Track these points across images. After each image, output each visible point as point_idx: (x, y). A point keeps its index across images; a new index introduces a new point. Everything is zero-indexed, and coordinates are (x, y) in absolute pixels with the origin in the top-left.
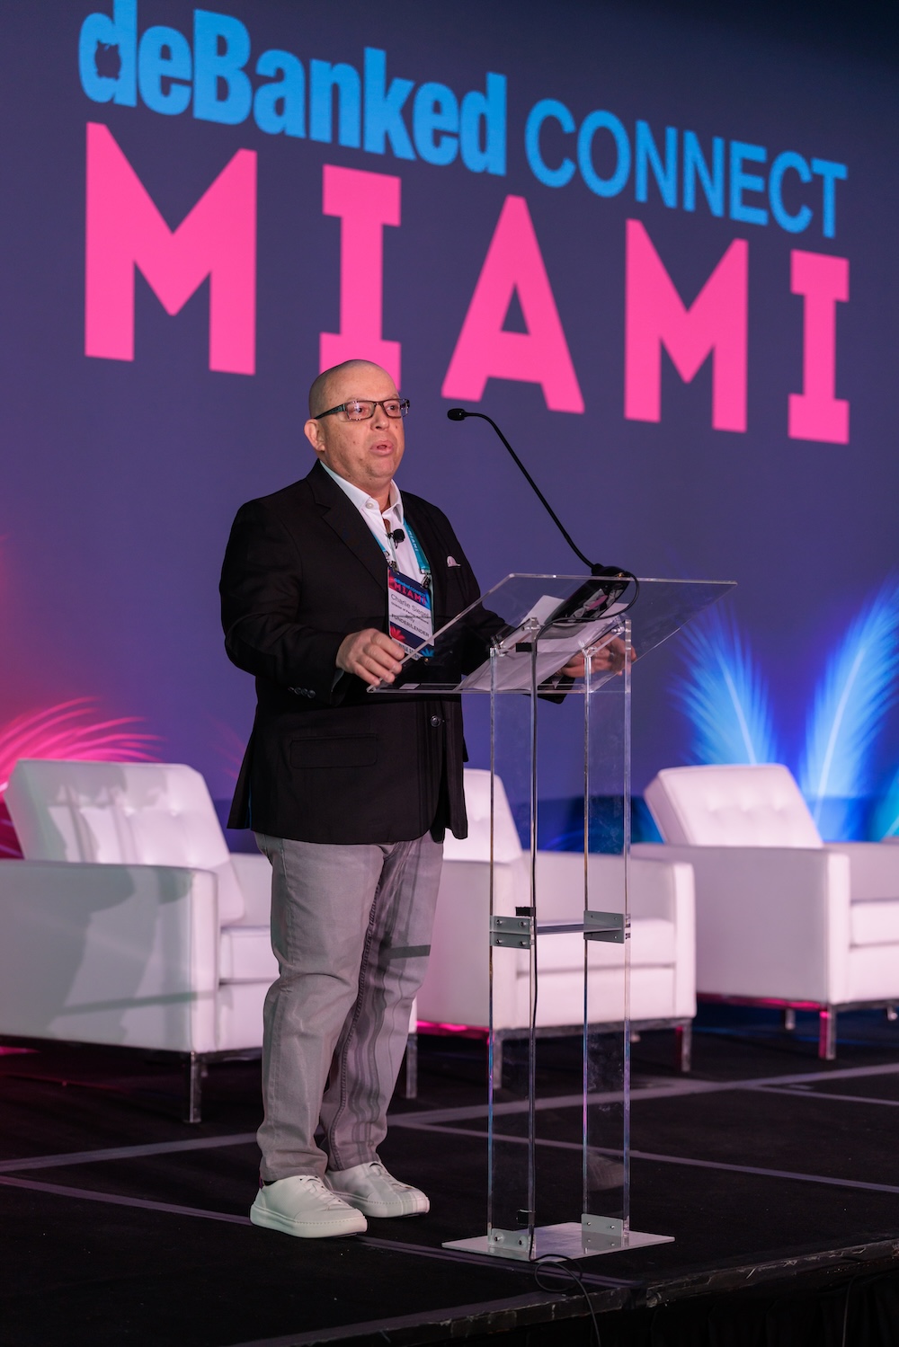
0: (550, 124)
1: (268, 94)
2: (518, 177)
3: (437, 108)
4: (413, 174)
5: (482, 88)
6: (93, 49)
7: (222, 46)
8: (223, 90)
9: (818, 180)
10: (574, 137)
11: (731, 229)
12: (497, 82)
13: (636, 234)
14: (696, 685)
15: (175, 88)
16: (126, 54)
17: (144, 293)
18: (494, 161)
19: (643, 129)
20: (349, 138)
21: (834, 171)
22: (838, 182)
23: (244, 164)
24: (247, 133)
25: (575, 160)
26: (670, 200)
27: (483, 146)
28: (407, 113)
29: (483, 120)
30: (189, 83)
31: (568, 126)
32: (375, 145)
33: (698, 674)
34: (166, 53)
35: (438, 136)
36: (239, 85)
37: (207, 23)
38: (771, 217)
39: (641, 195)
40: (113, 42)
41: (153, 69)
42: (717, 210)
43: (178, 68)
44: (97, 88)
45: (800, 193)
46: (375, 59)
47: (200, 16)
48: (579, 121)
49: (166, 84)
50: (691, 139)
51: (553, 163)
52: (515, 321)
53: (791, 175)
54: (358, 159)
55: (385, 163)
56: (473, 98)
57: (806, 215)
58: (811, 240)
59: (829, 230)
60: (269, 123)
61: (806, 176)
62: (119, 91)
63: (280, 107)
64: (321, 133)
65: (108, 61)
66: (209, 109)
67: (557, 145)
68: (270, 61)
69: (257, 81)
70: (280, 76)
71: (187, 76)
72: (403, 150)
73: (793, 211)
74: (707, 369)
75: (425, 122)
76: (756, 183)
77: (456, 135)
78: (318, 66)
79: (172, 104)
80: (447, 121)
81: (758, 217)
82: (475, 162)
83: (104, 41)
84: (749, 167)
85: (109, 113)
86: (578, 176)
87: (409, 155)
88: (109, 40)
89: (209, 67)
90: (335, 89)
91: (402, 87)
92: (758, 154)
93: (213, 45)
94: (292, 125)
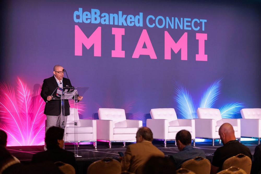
0: (151, 19)
1: (103, 19)
2: (145, 27)
3: (131, 18)
4: (127, 28)
5: (139, 15)
6: (76, 15)
7: (96, 13)
8: (96, 19)
9: (201, 23)
10: (155, 20)
11: (184, 31)
12: (141, 14)
13: (166, 33)
14: (178, 97)
15: (88, 19)
16: (81, 16)
17: (83, 46)
18: (141, 25)
19: (167, 18)
20: (116, 24)
21: (204, 21)
22: (205, 22)
23: (99, 29)
24: (100, 24)
25: (155, 23)
26: (173, 27)
27: (139, 23)
28: (126, 19)
29: (139, 19)
30: (91, 19)
31: (154, 18)
32: (120, 24)
33: (178, 95)
34: (87, 15)
35: (131, 22)
36: (98, 18)
37: (93, 11)
38: (192, 28)
39: (167, 27)
40: (79, 15)
41: (85, 17)
42: (181, 28)
44: (76, 20)
45: (196, 25)
46: (120, 13)
47: (92, 10)
48: (156, 18)
49: (87, 19)
50: (176, 19)
51: (151, 24)
52: (145, 46)
53: (196, 22)
54: (118, 26)
55: (122, 26)
56: (137, 17)
57: (199, 28)
58: (200, 31)
59: (203, 29)
60: (103, 23)
61: (199, 22)
62: (80, 21)
63: (105, 20)
64: (112, 23)
65: (78, 17)
66: (93, 22)
67: (152, 21)
68: (103, 15)
69: (101, 17)
70: (105, 16)
71: (90, 18)
72: (125, 24)
73: (196, 27)
74: (180, 51)
75: (129, 20)
76: (189, 24)
77: (134, 22)
78: (111, 15)
79: (88, 21)
80: (133, 20)
81: (190, 29)
82: (137, 25)
83: (77, 14)
84: (187, 22)
85: (78, 24)
86: (156, 25)
87: (126, 25)
88: (78, 14)
89: (93, 16)
90: (114, 17)
91: (125, 16)
92: (190, 20)
93: (94, 13)
94: (107, 23)
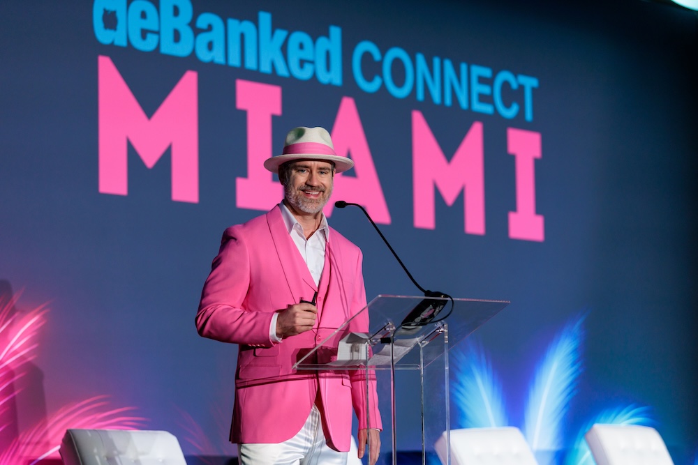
0: (367, 56)
1: (203, 39)
2: (349, 86)
3: (301, 46)
4: (288, 85)
5: (327, 35)
6: (101, 13)
7: (176, 11)
8: (177, 36)
9: (521, 88)
10: (380, 64)
11: (471, 117)
12: (335, 32)
13: (418, 119)
14: (461, 384)
15: (149, 36)
16: (121, 16)
17: (133, 156)
18: (335, 77)
19: (420, 59)
20: (251, 64)
21: (530, 83)
22: (533, 89)
23: (190, 80)
24: (191, 61)
25: (381, 76)
26: (436, 98)
27: (328, 68)
28: (284, 49)
29: (328, 54)
30: (158, 33)
31: (377, 56)
32: (266, 68)
33: (461, 378)
34: (144, 15)
35: (302, 63)
36: (187, 33)
38: (495, 109)
39: (420, 96)
40: (113, 10)
41: (136, 25)
42: (464, 103)
43: (151, 23)
44: (104, 36)
45: (512, 95)
46: (265, 18)
48: (383, 53)
49: (144, 33)
50: (448, 65)
51: (369, 78)
53: (506, 85)
54: (256, 76)
55: (271, 78)
56: (322, 41)
57: (515, 108)
58: (519, 122)
59: (529, 116)
60: (204, 56)
61: (514, 85)
62: (116, 38)
63: (210, 46)
64: (234, 61)
65: (110, 20)
66: (169, 48)
67: (371, 68)
68: (204, 20)
69: (197, 31)
70: (210, 28)
71: (155, 28)
72: (282, 71)
73: (507, 105)
74: (461, 198)
75: (294, 55)
76: (486, 90)
77: (312, 62)
78: (233, 23)
79: (148, 45)
80: (307, 54)
81: (487, 109)
82: (324, 78)
83: (107, 8)
84: (482, 80)
85: (112, 51)
86: (383, 87)
87: (286, 74)
88: (111, 8)
89: (169, 24)
90: (242, 36)
91: (281, 34)
92: (486, 72)
93: (171, 11)
94: (218, 56)
